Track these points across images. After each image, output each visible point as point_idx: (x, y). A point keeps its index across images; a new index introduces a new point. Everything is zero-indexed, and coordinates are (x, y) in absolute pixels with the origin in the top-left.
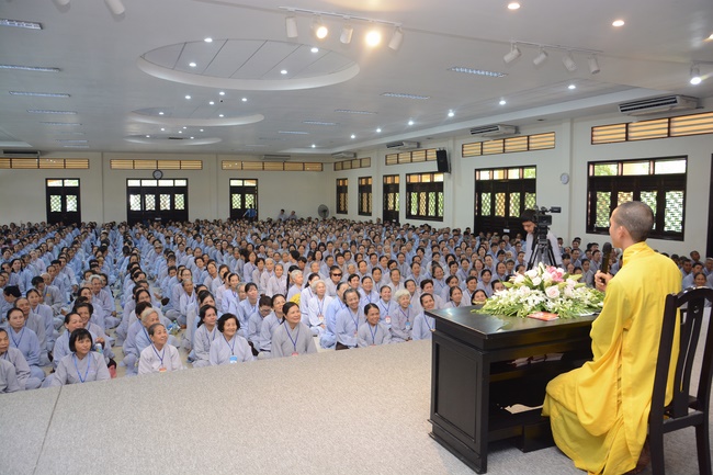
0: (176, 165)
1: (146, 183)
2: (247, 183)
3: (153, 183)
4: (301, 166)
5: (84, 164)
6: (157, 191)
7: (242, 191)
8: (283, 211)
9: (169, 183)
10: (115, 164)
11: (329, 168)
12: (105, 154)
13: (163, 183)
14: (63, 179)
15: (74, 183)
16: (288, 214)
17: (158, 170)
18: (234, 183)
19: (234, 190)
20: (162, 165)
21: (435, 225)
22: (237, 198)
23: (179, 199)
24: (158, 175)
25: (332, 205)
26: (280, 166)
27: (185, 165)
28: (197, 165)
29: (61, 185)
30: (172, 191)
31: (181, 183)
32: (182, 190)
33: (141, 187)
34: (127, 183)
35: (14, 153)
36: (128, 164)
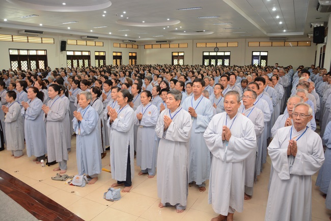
0: (225, 45)
1: (212, 54)
3: (214, 54)
5: (186, 46)
6: (217, 58)
9: (222, 54)
10: (199, 45)
12: (194, 41)
13: (219, 54)
14: (178, 52)
15: (182, 54)
17: (217, 47)
18: (255, 54)
20: (219, 45)
23: (227, 61)
24: (216, 50)
26: (282, 44)
27: (230, 45)
28: (235, 44)
29: (177, 55)
30: (223, 58)
31: (227, 54)
32: (228, 57)
33: (209, 56)
34: (203, 54)
35: (160, 42)
36: (204, 45)
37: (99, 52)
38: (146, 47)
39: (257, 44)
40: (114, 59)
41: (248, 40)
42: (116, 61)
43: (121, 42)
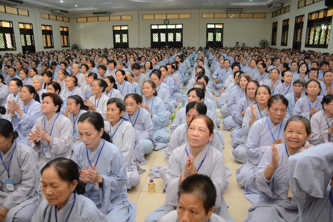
0: (176, 16)
1: (161, 27)
2: (217, 26)
3: (164, 27)
4: (251, 15)
5: (130, 18)
6: (167, 31)
7: (213, 31)
8: (237, 43)
9: (173, 27)
10: (145, 17)
11: (269, 16)
12: (140, 12)
13: (170, 27)
14: (121, 26)
15: (126, 28)
16: (241, 45)
17: (166, 20)
18: (210, 26)
19: (209, 30)
20: (169, 17)
21: (323, 51)
22: (211, 35)
23: (178, 35)
24: (166, 22)
25: (269, 39)
26: (238, 15)
27: (182, 16)
28: (188, 16)
29: (120, 29)
30: (174, 31)
31: (179, 27)
32: (180, 31)
33: (158, 29)
34: (151, 27)
35: (97, 14)
36: (151, 17)
37: (24, 23)
38: (79, 20)
39: (212, 16)
40: (43, 34)
41: (202, 11)
42: (46, 37)
43: (50, 13)
